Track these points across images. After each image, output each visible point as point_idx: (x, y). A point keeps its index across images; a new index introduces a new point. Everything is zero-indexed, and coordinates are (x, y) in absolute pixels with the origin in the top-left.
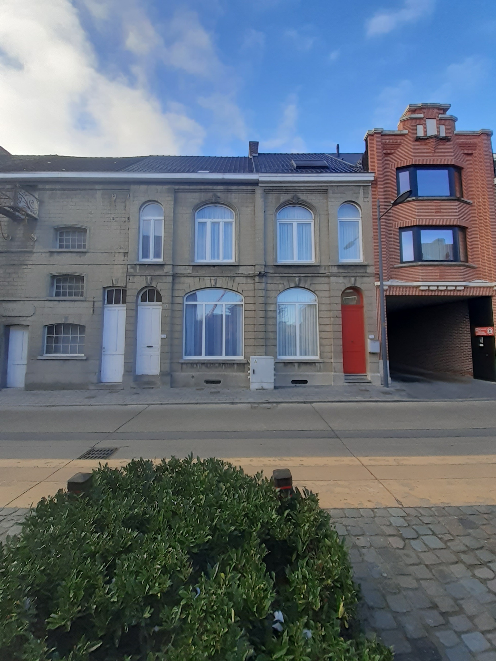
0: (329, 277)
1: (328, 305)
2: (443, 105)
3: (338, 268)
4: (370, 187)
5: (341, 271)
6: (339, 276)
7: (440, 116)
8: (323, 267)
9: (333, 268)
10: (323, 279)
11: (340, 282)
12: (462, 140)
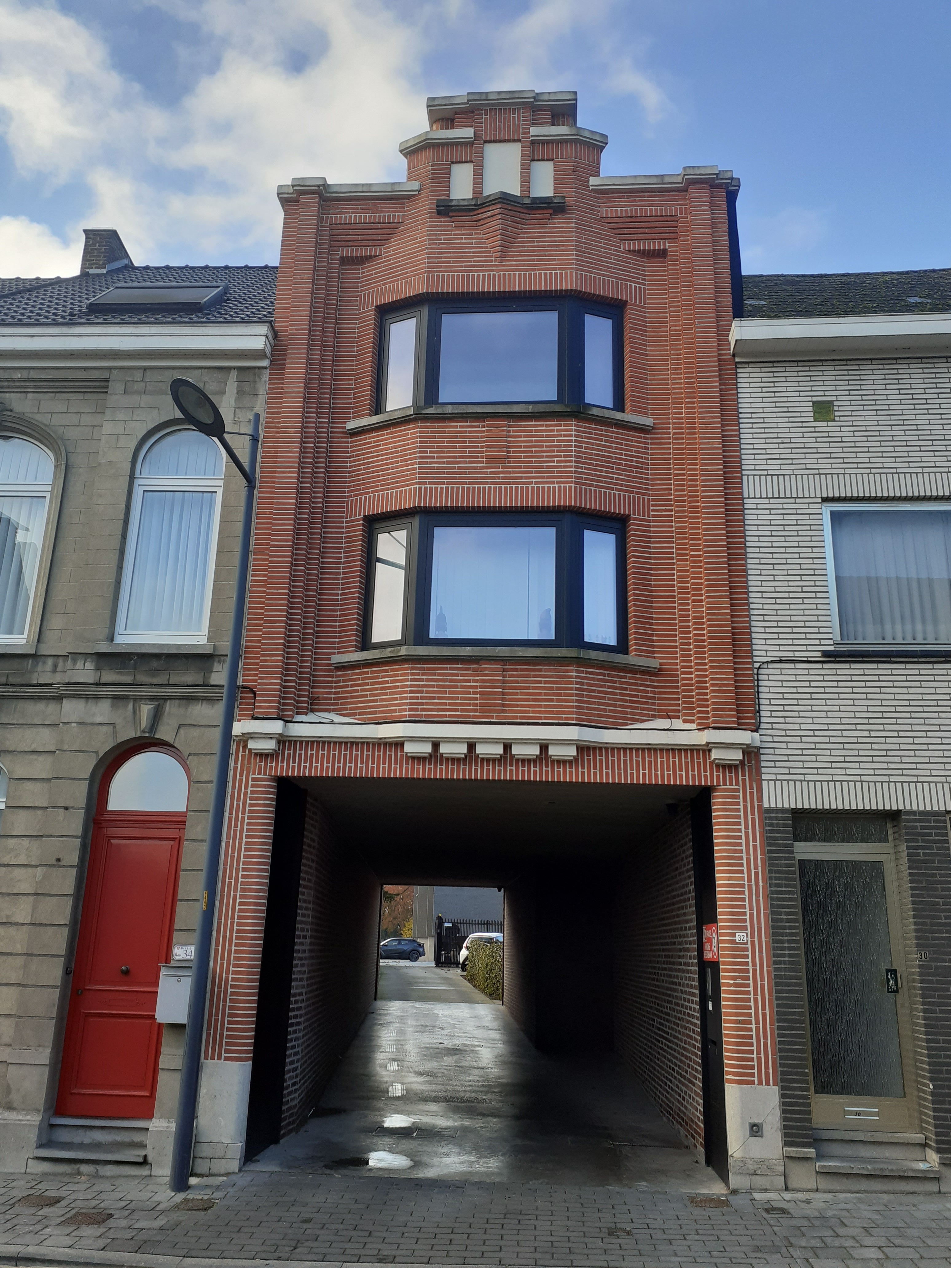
0: (59, 698)
1: (39, 812)
2: (546, 97)
3: (98, 668)
4: (265, 371)
5: (109, 676)
6: (97, 697)
7: (534, 131)
8: (50, 662)
9: (80, 664)
10: (40, 706)
11: (99, 719)
12: (620, 208)
